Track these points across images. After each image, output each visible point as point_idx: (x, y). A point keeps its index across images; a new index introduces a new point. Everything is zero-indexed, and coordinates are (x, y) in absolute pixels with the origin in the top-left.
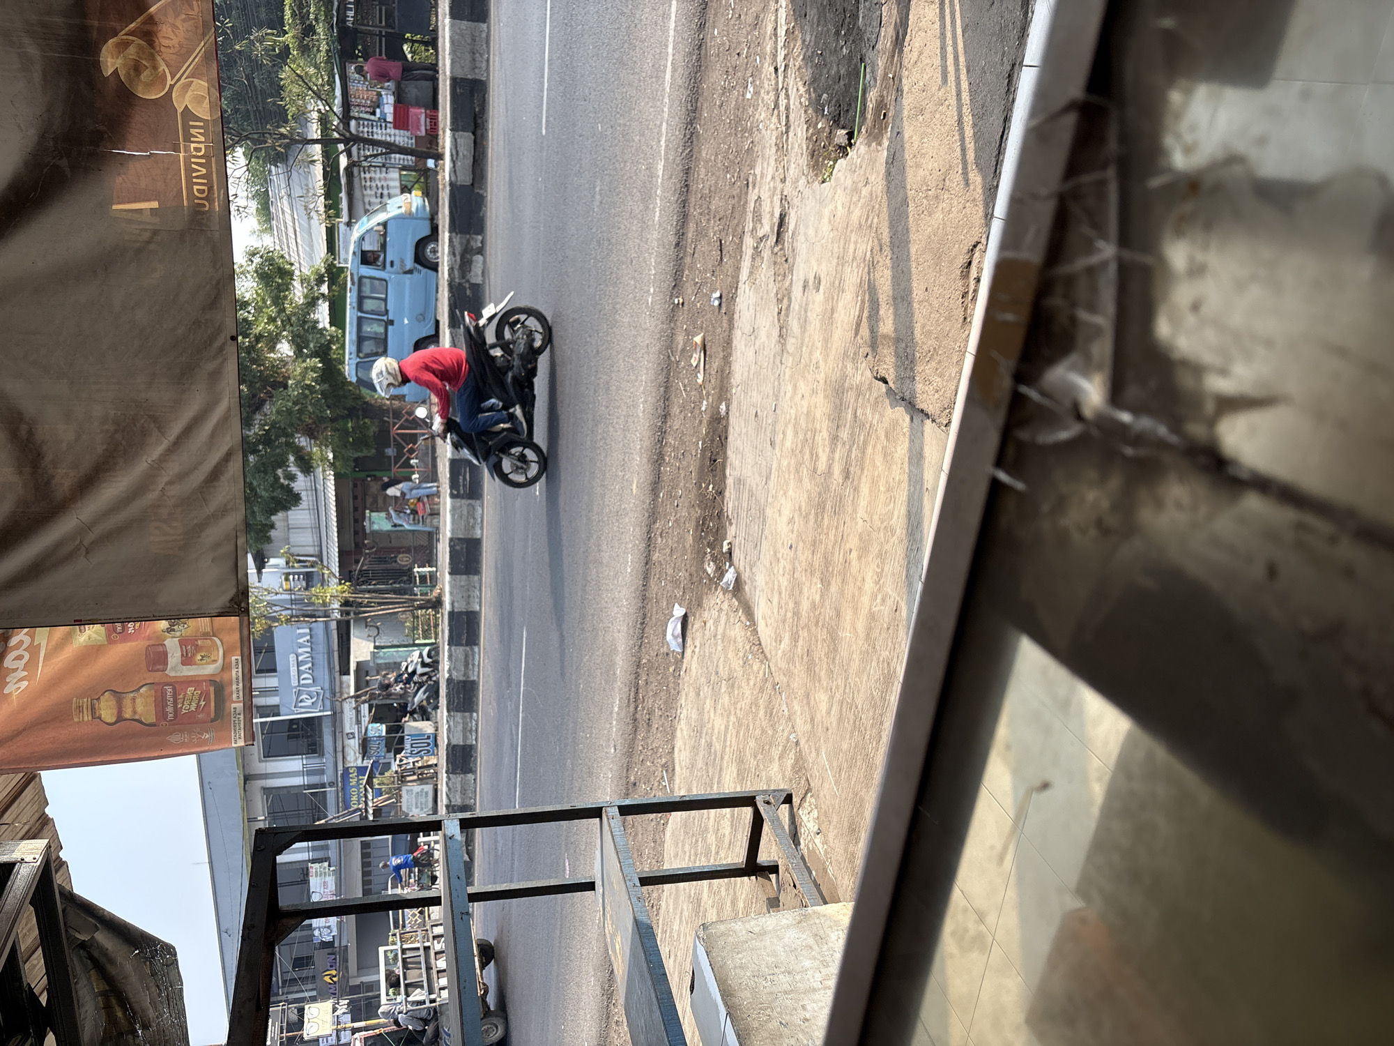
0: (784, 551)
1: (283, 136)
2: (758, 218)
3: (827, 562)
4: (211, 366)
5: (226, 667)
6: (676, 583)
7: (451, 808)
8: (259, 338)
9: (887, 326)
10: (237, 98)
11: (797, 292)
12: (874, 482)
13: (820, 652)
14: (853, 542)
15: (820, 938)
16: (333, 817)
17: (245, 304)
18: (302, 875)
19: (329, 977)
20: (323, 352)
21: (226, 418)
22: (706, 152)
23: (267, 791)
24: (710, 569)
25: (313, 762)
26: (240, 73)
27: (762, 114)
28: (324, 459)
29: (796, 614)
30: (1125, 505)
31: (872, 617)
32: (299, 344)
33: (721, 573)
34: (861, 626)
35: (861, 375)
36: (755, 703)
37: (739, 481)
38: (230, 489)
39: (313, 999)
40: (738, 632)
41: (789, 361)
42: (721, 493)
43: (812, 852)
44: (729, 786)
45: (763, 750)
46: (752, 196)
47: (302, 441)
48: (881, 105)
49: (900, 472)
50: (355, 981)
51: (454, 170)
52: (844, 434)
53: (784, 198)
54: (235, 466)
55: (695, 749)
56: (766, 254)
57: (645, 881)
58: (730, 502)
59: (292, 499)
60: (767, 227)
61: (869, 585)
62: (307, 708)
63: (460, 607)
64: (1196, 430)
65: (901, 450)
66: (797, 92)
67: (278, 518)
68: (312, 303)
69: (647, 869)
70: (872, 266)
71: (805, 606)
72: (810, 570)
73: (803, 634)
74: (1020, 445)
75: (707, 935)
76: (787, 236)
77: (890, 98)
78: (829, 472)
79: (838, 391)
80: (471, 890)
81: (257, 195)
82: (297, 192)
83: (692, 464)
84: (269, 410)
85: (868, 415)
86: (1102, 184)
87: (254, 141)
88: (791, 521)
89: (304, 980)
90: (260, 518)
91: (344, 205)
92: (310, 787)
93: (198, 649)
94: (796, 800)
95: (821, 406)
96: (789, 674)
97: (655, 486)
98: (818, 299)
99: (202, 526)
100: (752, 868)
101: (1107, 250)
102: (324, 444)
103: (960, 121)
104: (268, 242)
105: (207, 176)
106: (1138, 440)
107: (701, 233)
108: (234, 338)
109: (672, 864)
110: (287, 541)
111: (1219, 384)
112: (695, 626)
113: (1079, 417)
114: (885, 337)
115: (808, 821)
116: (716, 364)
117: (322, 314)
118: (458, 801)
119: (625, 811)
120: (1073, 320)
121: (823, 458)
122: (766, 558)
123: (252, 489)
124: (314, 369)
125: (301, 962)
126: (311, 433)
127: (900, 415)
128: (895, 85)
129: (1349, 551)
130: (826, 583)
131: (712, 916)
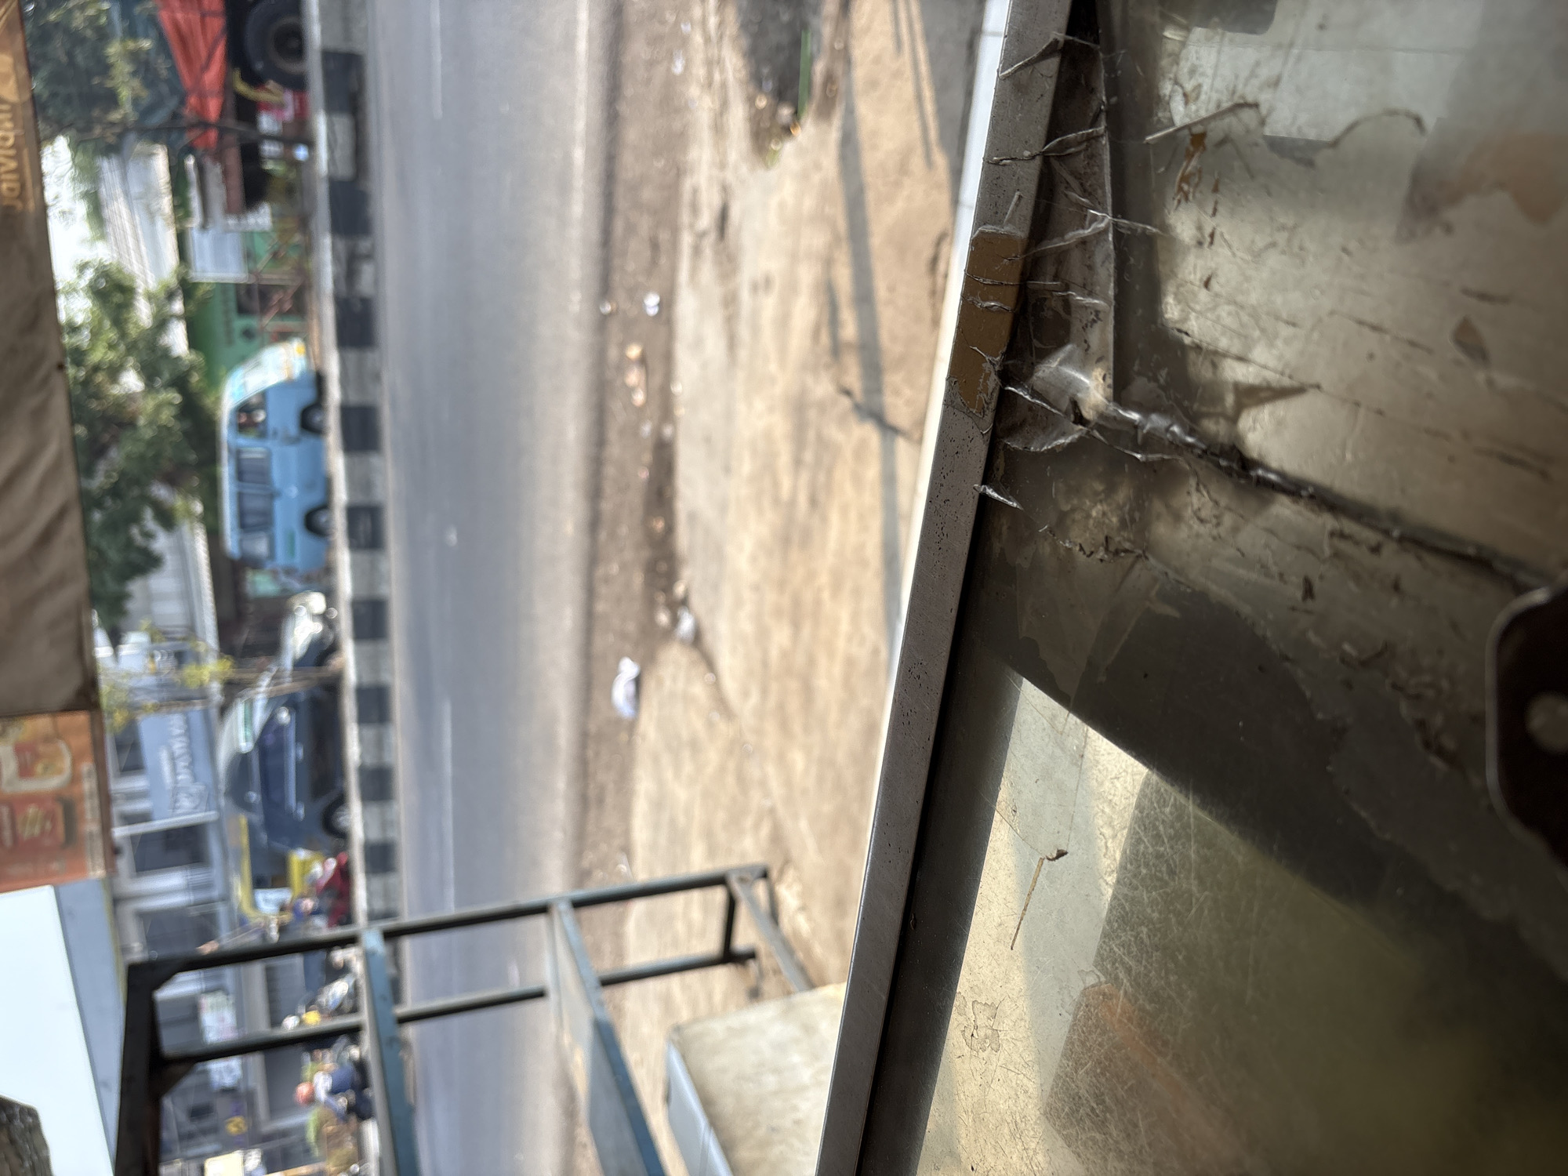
0: (748, 595)
1: (113, 124)
2: (695, 209)
3: (797, 603)
4: (33, 402)
5: (75, 779)
6: (623, 636)
7: (373, 917)
8: (96, 368)
9: (849, 330)
10: (55, 79)
11: (745, 295)
12: (844, 511)
13: (794, 705)
14: (824, 579)
15: (809, 1029)
16: (226, 940)
17: (74, 329)
18: (191, 1011)
19: (235, 1126)
20: (180, 382)
21: (55, 468)
22: (632, 134)
23: (142, 916)
24: (663, 618)
25: (198, 876)
26: (58, 47)
27: (694, 91)
28: (189, 513)
29: (765, 664)
30: (1137, 520)
31: (850, 662)
32: (149, 373)
33: (675, 621)
34: (838, 670)
35: (822, 388)
36: (722, 769)
37: (692, 517)
38: (67, 552)
39: (217, 1154)
40: (699, 690)
41: (741, 375)
42: (670, 529)
43: (796, 933)
44: (698, 864)
45: (735, 821)
46: (687, 185)
47: (161, 492)
48: (829, 79)
49: (871, 498)
50: (267, 1128)
51: (332, 161)
52: (808, 456)
53: (725, 189)
54: (72, 526)
55: (656, 827)
56: (708, 252)
57: (608, 982)
58: (684, 539)
59: (149, 562)
60: (706, 220)
61: (845, 627)
62: (185, 812)
63: (368, 680)
64: (1214, 427)
65: (872, 472)
66: (733, 65)
67: (135, 587)
68: (161, 323)
69: (607, 966)
70: (828, 263)
71: (774, 654)
72: (778, 613)
73: (774, 687)
74: (1011, 454)
75: (681, 1039)
76: (731, 230)
77: (839, 69)
78: (792, 503)
79: (799, 408)
80: (401, 1011)
81: (86, 195)
82: (135, 189)
83: (635, 499)
84: (116, 456)
85: (834, 433)
86: (1092, 139)
87: (80, 131)
88: (754, 559)
89: (205, 1132)
90: (112, 586)
91: (195, 204)
92: (196, 904)
93: (37, 756)
94: (774, 874)
95: (780, 425)
96: (759, 732)
97: (594, 523)
98: (769, 305)
99: (33, 601)
100: (729, 956)
101: (1103, 219)
102: (190, 493)
103: (919, 97)
104: (103, 253)
105: (19, 170)
106: (1149, 442)
107: (631, 229)
108: (61, 367)
109: (637, 958)
110: (148, 612)
111: (1237, 373)
112: (649, 685)
113: (1080, 419)
114: (849, 345)
115: (789, 896)
116: (657, 380)
117: (177, 339)
118: (379, 905)
119: (578, 904)
120: (1067, 303)
121: (786, 483)
122: (727, 601)
123: (101, 553)
124: (170, 404)
125: (198, 1113)
126: (172, 480)
127: (869, 433)
128: (844, 56)
129: (1395, 561)
130: (796, 625)
131: (685, 1015)
